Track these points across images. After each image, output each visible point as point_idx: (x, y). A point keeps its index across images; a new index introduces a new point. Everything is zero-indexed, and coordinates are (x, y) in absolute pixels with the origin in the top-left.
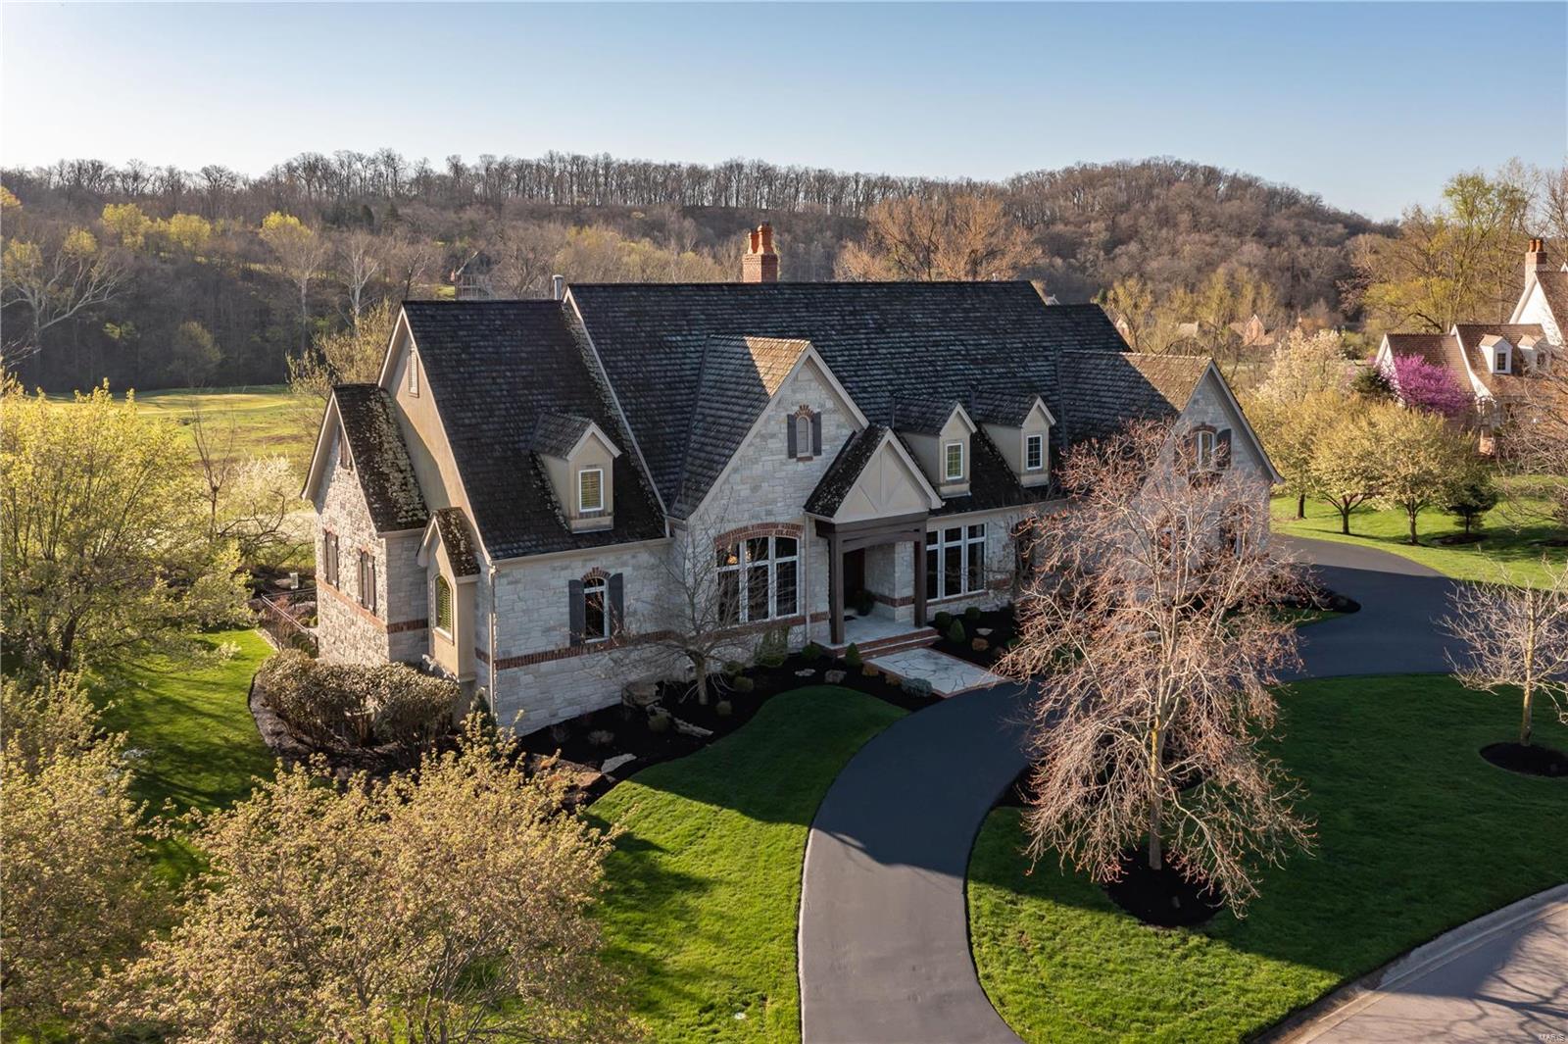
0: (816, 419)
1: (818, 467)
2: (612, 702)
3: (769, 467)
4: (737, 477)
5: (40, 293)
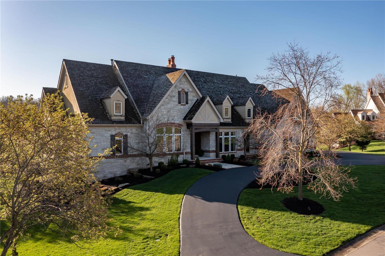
0: (187, 94)
1: (188, 107)
2: (124, 174)
3: (173, 105)
4: (162, 107)
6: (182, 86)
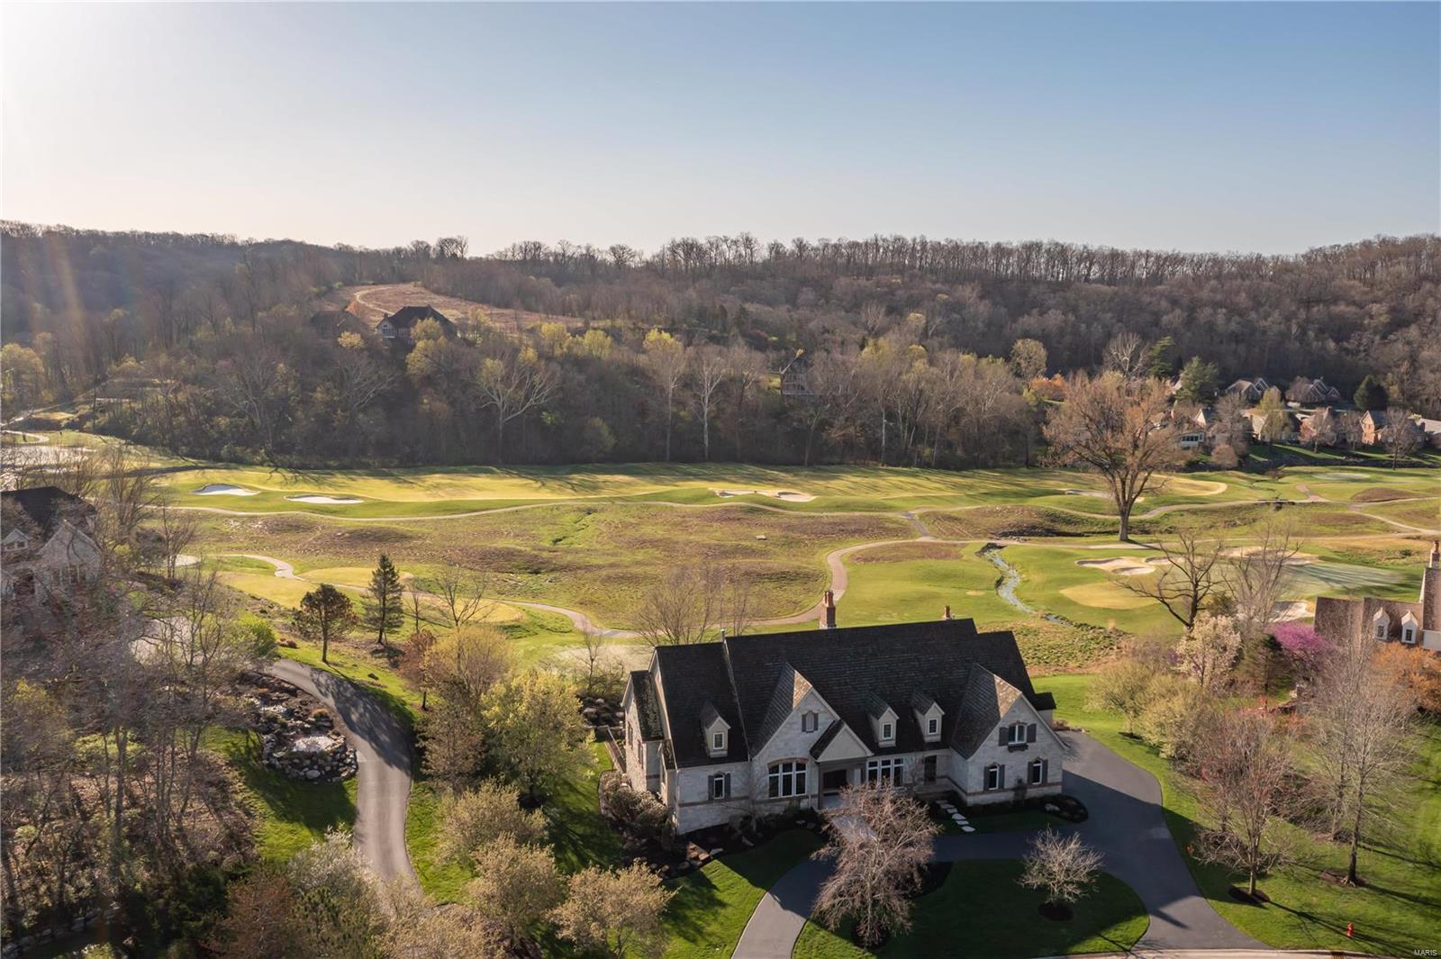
0: (816, 716)
1: (816, 736)
3: (793, 736)
4: (778, 740)
5: (504, 396)
6: (809, 707)
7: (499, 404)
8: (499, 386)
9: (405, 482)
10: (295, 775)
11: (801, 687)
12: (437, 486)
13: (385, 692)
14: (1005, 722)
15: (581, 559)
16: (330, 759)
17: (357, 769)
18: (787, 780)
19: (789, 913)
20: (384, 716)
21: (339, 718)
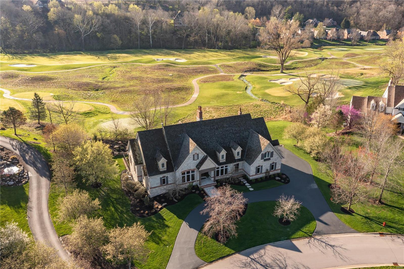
0: (198, 155)
1: (198, 161)
3: (190, 162)
4: (185, 164)
5: (83, 28)
6: (195, 152)
7: (82, 30)
8: (81, 24)
9: (52, 58)
10: (3, 184)
11: (192, 145)
12: (62, 59)
13: (39, 146)
14: (263, 152)
15: (112, 85)
16: (17, 176)
17: (28, 179)
18: (188, 176)
19: (192, 229)
20: (39, 156)
21: (21, 159)
